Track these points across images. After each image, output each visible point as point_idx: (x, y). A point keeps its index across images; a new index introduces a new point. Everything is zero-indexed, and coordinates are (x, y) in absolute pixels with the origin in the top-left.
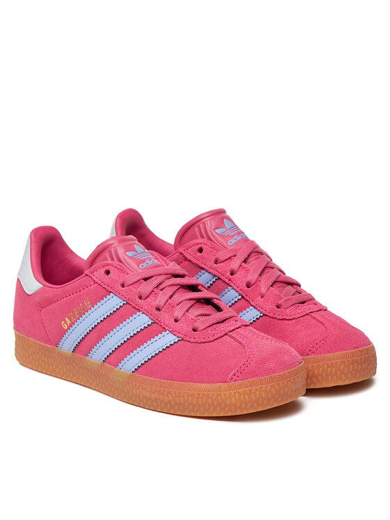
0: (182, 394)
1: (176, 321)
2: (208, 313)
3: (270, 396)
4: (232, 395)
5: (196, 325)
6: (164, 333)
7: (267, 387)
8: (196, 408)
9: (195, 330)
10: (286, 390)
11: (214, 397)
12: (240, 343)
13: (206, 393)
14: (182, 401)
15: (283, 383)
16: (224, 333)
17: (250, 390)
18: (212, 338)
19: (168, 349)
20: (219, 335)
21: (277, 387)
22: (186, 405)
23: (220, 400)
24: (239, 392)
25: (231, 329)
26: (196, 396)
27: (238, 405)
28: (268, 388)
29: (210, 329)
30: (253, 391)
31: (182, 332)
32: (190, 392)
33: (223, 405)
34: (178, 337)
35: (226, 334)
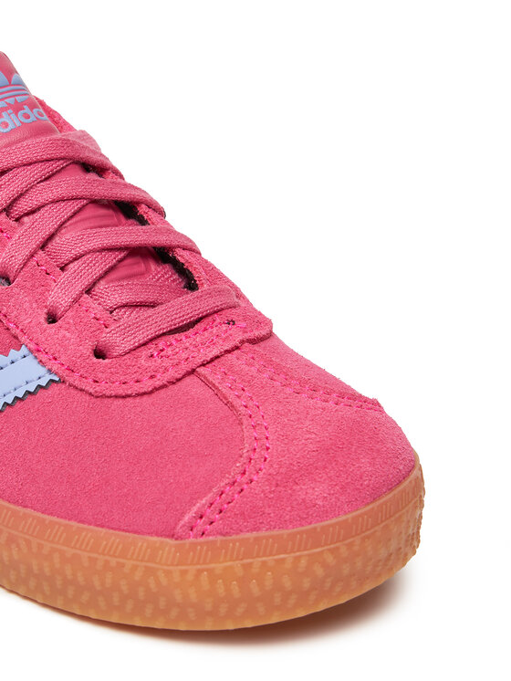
0: (45, 551)
1: (52, 318)
2: (151, 298)
3: (306, 584)
4: (190, 577)
5: (107, 337)
6: (13, 353)
7: (298, 559)
8: (85, 597)
9: (99, 353)
10: (359, 564)
11: (138, 576)
12: (231, 406)
13: (113, 562)
14: (47, 570)
15: (350, 545)
16: (185, 367)
17: (247, 567)
18: (147, 385)
19: (18, 405)
20: (172, 374)
21: (330, 559)
22: (59, 583)
23: (152, 585)
24: (210, 571)
25: (211, 356)
26: (86, 564)
27: (209, 607)
28: (303, 562)
29: (145, 352)
30: (255, 570)
31: (63, 359)
32: (69, 552)
33: (162, 603)
34: (50, 371)
35: (193, 371)
